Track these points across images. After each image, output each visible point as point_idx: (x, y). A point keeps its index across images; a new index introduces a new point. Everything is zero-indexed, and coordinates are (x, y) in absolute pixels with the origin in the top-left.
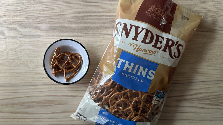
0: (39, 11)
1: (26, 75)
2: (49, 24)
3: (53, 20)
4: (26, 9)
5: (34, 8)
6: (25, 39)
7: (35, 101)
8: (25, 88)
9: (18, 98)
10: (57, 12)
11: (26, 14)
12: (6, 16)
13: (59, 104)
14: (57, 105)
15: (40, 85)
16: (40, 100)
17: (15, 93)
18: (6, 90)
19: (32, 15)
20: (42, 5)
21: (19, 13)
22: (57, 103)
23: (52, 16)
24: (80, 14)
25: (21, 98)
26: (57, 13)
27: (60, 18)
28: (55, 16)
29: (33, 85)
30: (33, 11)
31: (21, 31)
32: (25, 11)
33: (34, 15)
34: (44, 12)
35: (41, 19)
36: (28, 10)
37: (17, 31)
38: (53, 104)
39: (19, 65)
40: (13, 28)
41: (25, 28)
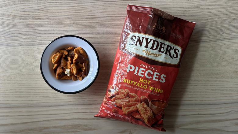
0: (64, 11)
1: (47, 93)
2: (76, 28)
3: (81, 22)
4: (47, 8)
5: (57, 7)
7: (59, 126)
8: (45, 109)
10: (87, 12)
11: (47, 15)
12: (21, 17)
13: (89, 130)
14: (87, 131)
15: (65, 105)
16: (64, 125)
17: (32, 116)
18: (21, 111)
19: (54, 16)
20: (67, 4)
21: (38, 12)
22: (86, 128)
23: (80, 18)
24: (115, 15)
26: (87, 14)
27: (90, 20)
28: (84, 18)
29: (56, 106)
30: (55, 11)
31: (40, 36)
32: (45, 11)
33: (57, 16)
34: (70, 12)
35: (67, 21)
36: (50, 10)
37: (34, 36)
38: (81, 129)
39: (37, 80)
40: (30, 32)
41: (45, 33)
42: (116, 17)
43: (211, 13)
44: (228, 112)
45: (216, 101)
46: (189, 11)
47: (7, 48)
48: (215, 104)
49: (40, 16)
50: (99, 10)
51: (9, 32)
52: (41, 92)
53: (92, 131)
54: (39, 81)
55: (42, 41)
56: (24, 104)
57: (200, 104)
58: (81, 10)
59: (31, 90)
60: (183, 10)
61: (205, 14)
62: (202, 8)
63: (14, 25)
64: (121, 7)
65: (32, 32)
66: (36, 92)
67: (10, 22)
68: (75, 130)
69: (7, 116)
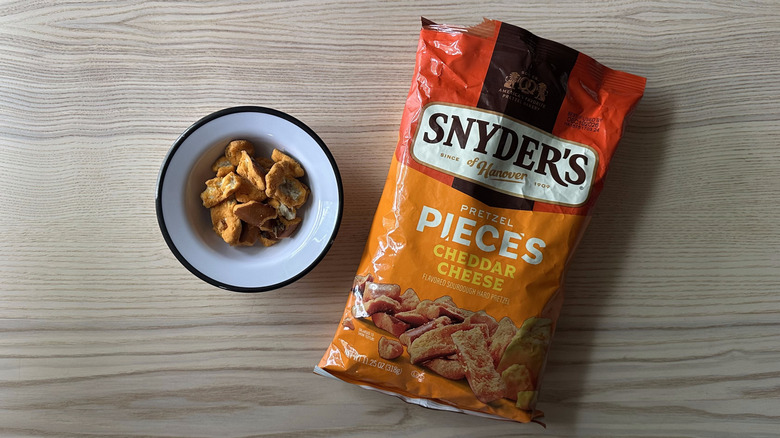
0: (199, 27)
1: (143, 287)
2: (237, 83)
3: (253, 64)
4: (146, 19)
5: (176, 14)
6: (141, 142)
7: (181, 391)
8: (139, 336)
9: (112, 379)
10: (271, 31)
11: (145, 39)
12: (64, 47)
13: (277, 404)
14: (269, 407)
15: (201, 325)
16: (198, 387)
17: (97, 358)
18: (64, 343)
19: (169, 44)
20: (209, 4)
21: (118, 32)
22: (266, 398)
23: (251, 48)
24: (362, 42)
25: (123, 379)
26: (273, 38)
27: (282, 55)
28: (262, 49)
29: (173, 327)
30: (171, 27)
31: (124, 105)
32: (139, 28)
33: (177, 44)
34: (219, 31)
35: (207, 58)
36: (154, 23)
37: (106, 107)
38: (251, 401)
39: (116, 245)
40: (91, 94)
41: (141, 96)
42: (366, 48)
43: (670, 37)
44: (719, 355)
45: (681, 319)
46: (600, 30)
47: (20, 145)
48: (680, 329)
49: (125, 43)
50: (311, 25)
51: (26, 94)
52: (126, 282)
53: (283, 407)
54: (120, 250)
55: (130, 124)
56: (72, 321)
57: (631, 329)
58: (252, 24)
59: (94, 278)
60: (581, 25)
61: (653, 39)
62: (643, 19)
63: (41, 71)
64: (383, 14)
65: (99, 94)
66: (111, 282)
67: (28, 60)
68: (235, 403)
69: (20, 357)
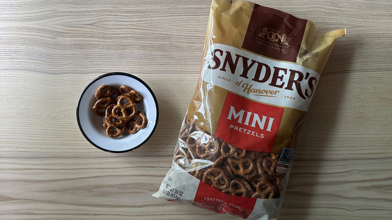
0: (126, 27)
2: (142, 51)
4: (102, 23)
5: (116, 21)
7: (116, 185)
8: (98, 161)
9: (85, 179)
10: (158, 29)
11: (102, 32)
16: (123, 183)
17: (79, 170)
18: (64, 164)
19: (113, 34)
20: (131, 17)
21: (90, 28)
22: (153, 188)
25: (91, 179)
26: (158, 32)
27: (162, 40)
28: (153, 37)
30: (114, 27)
31: (92, 60)
32: (99, 27)
33: (116, 34)
34: (134, 29)
35: (129, 41)
36: (106, 25)
37: (84, 61)
38: (146, 189)
40: (78, 55)
41: (100, 56)
42: (198, 37)
44: (347, 172)
47: (47, 77)
49: (93, 33)
50: (175, 27)
51: (50, 55)
55: (95, 68)
56: (68, 154)
57: (310, 160)
58: (149, 26)
63: (56, 45)
65: (81, 55)
67: (50, 40)
68: (139, 190)
69: (45, 169)
